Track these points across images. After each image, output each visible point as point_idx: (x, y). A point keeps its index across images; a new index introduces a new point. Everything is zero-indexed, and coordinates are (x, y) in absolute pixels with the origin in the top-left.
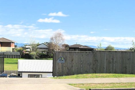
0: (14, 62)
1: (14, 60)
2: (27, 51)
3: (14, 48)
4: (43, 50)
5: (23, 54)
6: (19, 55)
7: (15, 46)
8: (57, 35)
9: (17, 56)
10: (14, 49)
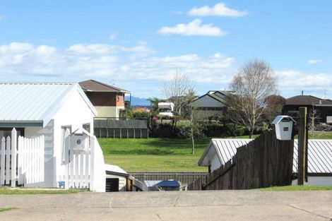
0: (132, 149)
1: (129, 144)
2: (165, 118)
3: (123, 108)
4: (212, 113)
5: (154, 126)
6: (142, 129)
7: (127, 104)
8: (253, 69)
9: (138, 130)
10: (124, 111)
